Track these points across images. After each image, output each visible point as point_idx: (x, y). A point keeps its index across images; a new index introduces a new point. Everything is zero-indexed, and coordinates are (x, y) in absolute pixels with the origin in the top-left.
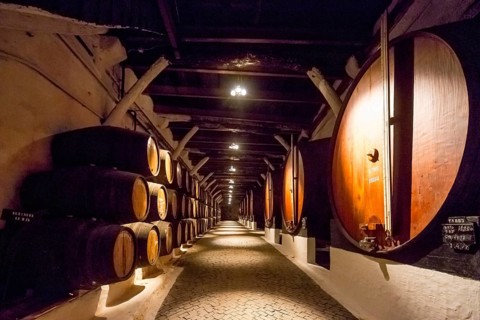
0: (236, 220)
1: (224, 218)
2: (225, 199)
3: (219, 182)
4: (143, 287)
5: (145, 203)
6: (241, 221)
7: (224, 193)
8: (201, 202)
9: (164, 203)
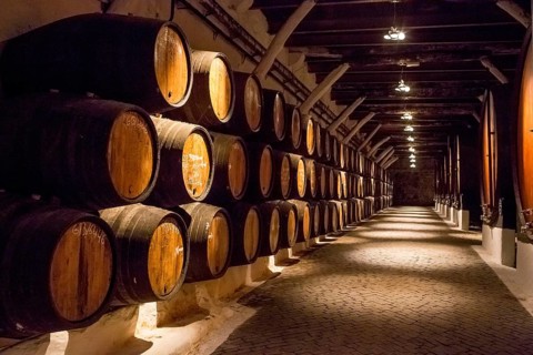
0: (429, 204)
1: (400, 200)
2: (404, 155)
3: (381, 118)
4: (149, 345)
5: (147, 166)
6: (438, 209)
7: (398, 142)
8: (325, 162)
9: (205, 165)
